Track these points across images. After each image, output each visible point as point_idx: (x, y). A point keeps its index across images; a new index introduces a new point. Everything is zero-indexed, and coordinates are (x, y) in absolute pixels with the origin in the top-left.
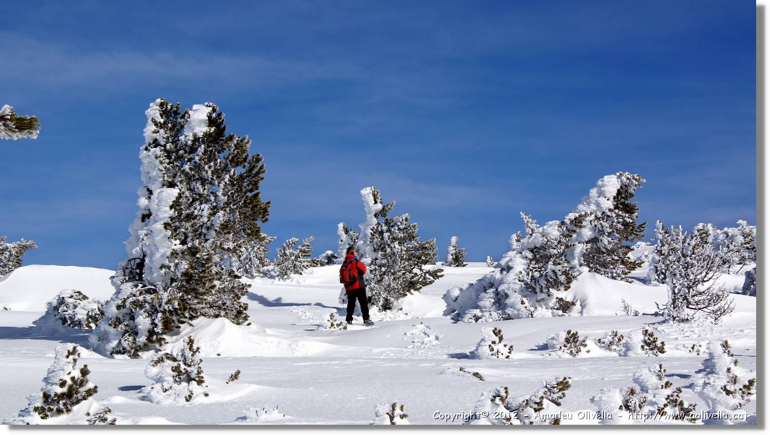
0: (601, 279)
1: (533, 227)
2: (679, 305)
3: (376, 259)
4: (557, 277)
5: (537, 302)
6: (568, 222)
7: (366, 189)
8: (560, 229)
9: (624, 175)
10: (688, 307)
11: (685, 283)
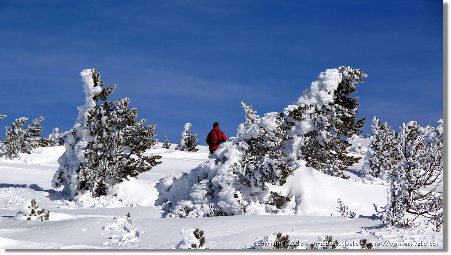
0: (318, 174)
1: (253, 118)
2: (399, 209)
3: (93, 143)
4: (272, 171)
5: (250, 196)
6: (286, 113)
7: (86, 71)
8: (278, 121)
9: (346, 69)
10: (408, 211)
11: (406, 185)
